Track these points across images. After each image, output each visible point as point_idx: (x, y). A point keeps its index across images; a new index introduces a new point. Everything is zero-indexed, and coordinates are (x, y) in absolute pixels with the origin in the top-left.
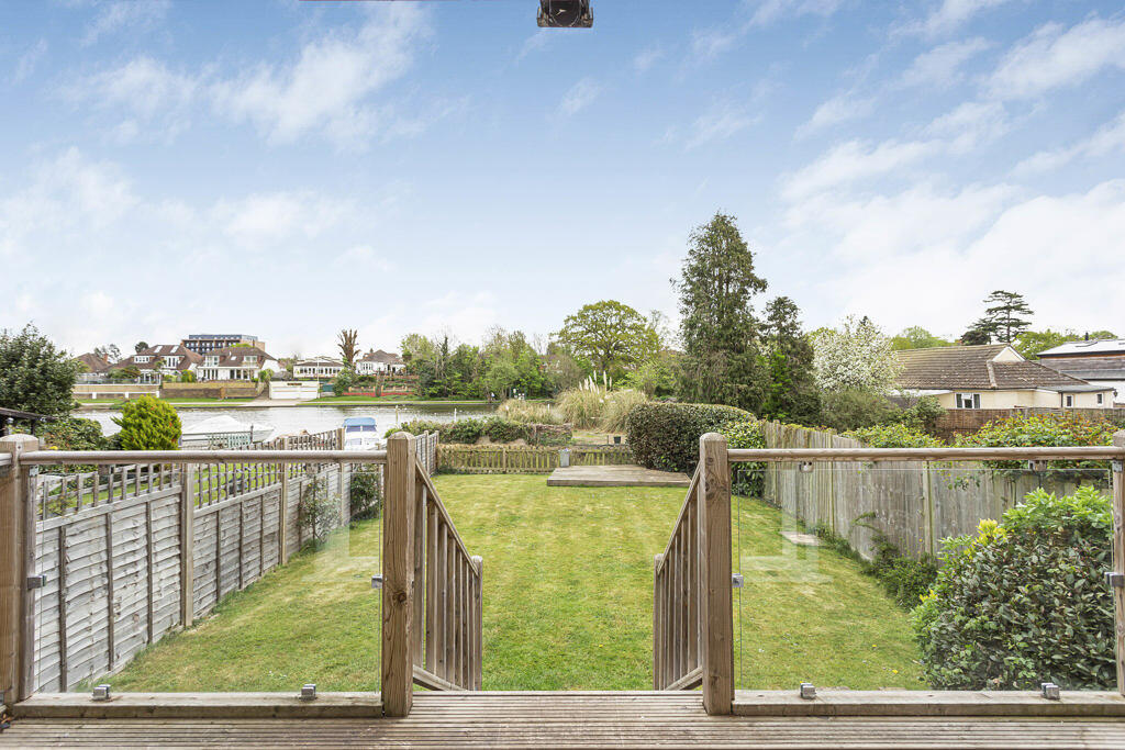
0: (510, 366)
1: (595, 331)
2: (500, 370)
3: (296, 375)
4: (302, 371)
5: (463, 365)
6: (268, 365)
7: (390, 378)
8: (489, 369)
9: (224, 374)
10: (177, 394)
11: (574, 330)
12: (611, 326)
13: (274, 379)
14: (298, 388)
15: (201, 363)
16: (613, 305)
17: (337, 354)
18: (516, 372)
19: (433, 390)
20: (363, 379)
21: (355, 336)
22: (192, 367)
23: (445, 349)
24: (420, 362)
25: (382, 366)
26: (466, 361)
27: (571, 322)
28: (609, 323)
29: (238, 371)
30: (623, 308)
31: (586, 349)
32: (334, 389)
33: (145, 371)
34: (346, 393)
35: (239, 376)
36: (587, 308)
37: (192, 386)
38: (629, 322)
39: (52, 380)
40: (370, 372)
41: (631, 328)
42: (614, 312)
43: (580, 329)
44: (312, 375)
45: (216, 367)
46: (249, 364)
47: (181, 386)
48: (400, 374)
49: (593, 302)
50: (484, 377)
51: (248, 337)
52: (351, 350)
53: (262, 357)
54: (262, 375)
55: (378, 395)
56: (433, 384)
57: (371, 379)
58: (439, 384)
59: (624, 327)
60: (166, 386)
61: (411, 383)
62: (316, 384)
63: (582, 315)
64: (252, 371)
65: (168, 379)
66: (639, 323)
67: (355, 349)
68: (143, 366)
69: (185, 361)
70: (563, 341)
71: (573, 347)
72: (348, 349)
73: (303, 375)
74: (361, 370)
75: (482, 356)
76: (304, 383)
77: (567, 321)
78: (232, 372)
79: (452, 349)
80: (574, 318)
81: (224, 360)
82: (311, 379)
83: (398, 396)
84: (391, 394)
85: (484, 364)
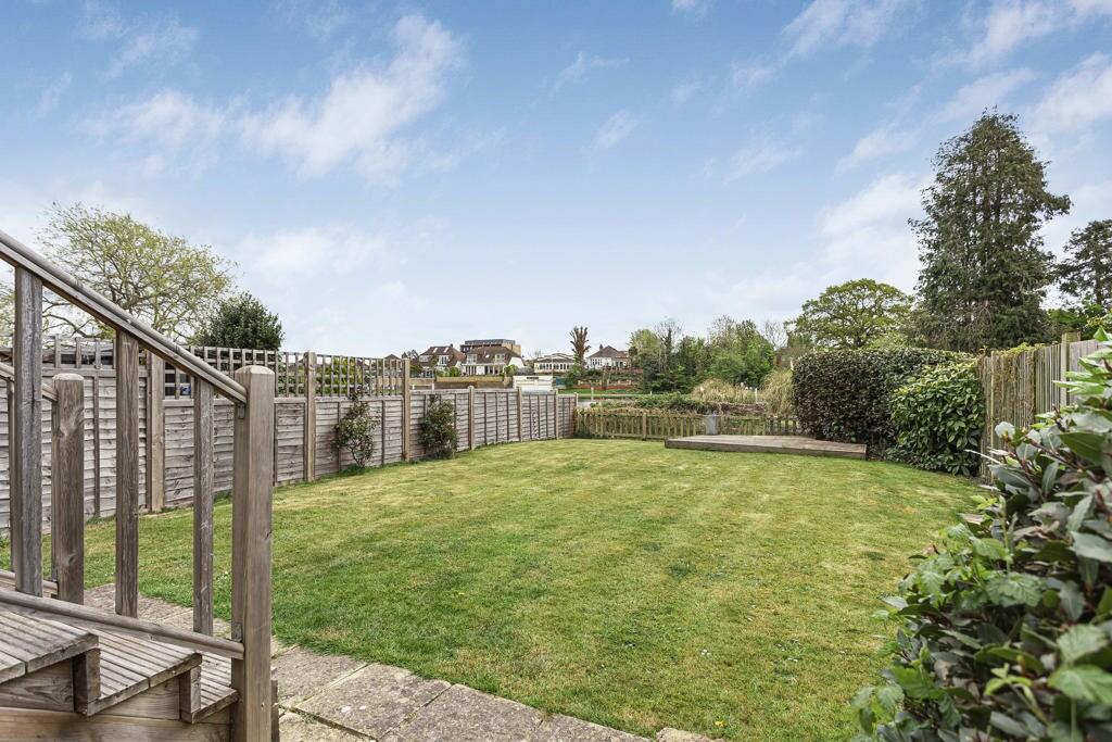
0: (738, 358)
1: (843, 317)
2: (724, 362)
3: (536, 371)
4: (541, 367)
5: (687, 358)
6: (514, 361)
7: (614, 373)
8: (713, 362)
9: (480, 370)
10: (447, 385)
11: (815, 317)
12: (864, 310)
13: (516, 374)
14: (536, 381)
15: (464, 361)
16: (868, 284)
17: (569, 351)
18: (743, 364)
19: (656, 384)
20: (590, 373)
21: (586, 333)
22: (458, 365)
23: (668, 341)
24: (644, 356)
25: (610, 362)
26: (690, 354)
27: (811, 308)
28: (860, 307)
29: (491, 367)
30: (879, 287)
31: (830, 339)
32: (565, 382)
33: (426, 368)
34: (574, 386)
35: (491, 371)
36: (831, 291)
37: (456, 379)
38: (888, 304)
39: (260, 338)
40: (597, 367)
41: (891, 311)
42: (867, 293)
43: (824, 315)
44: (549, 371)
45: (474, 364)
46: (499, 362)
47: (448, 379)
48: (626, 368)
49: (840, 284)
50: (709, 370)
51: (508, 341)
52: (582, 347)
53: (509, 354)
54: (508, 370)
55: (604, 388)
56: (656, 378)
57: (598, 373)
58: (662, 378)
59: (881, 310)
60: (439, 379)
61: (635, 377)
62: (550, 377)
63: (824, 299)
64: (501, 367)
65: (440, 374)
66: (903, 304)
67: (586, 345)
68: (424, 364)
69: (453, 360)
70: (800, 330)
71: (814, 338)
72: (580, 345)
73: (541, 371)
74: (589, 366)
75: (707, 348)
76: (541, 377)
77: (805, 307)
78: (486, 368)
79: (677, 340)
80: (815, 303)
81: (481, 359)
82: (547, 374)
83: (622, 389)
84: (617, 387)
85: (708, 356)
